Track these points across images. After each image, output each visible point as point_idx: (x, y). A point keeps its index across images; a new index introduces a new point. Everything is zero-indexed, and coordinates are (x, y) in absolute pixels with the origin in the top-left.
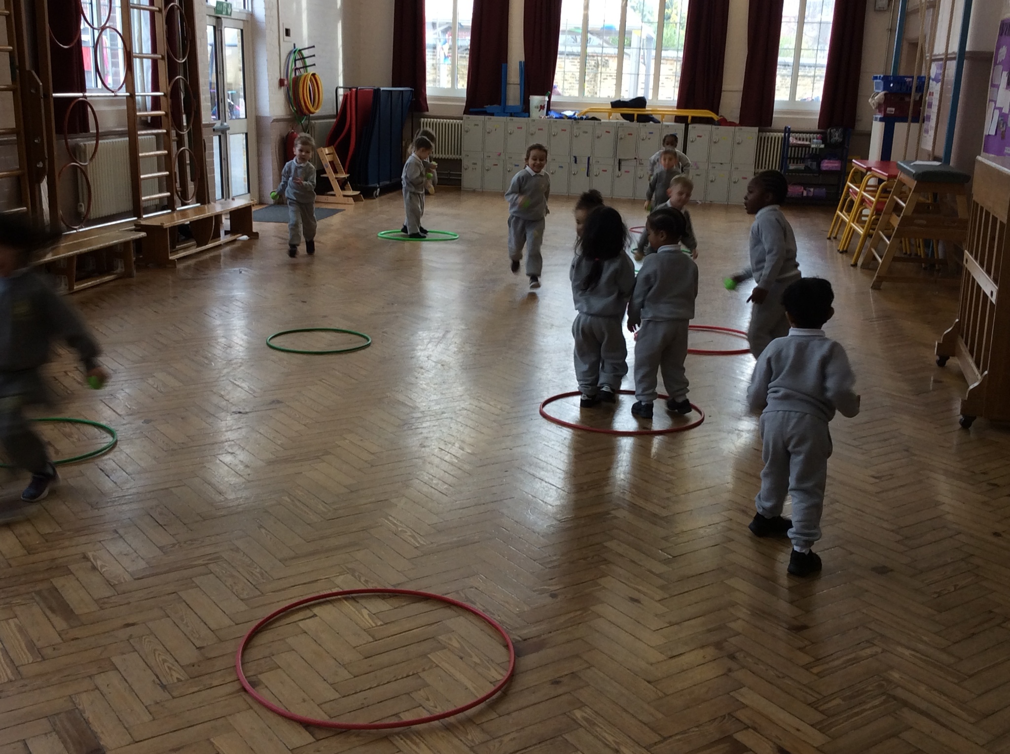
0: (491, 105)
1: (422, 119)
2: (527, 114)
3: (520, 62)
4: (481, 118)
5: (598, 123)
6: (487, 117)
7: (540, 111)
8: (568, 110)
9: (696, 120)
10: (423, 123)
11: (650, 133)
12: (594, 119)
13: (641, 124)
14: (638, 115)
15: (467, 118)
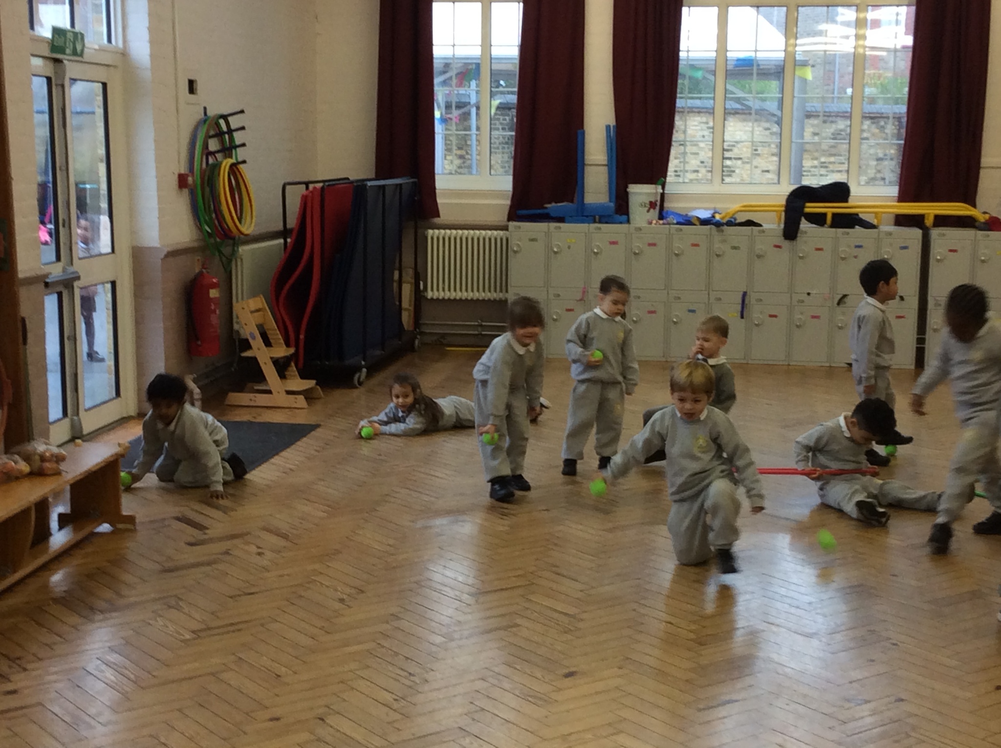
0: (556, 203)
1: (430, 232)
2: (624, 217)
3: (608, 127)
4: (541, 227)
5: (760, 232)
6: (553, 225)
7: (648, 211)
8: (699, 208)
9: (942, 221)
10: (432, 238)
11: (857, 247)
12: (750, 223)
13: (840, 231)
14: (834, 215)
15: (516, 227)
